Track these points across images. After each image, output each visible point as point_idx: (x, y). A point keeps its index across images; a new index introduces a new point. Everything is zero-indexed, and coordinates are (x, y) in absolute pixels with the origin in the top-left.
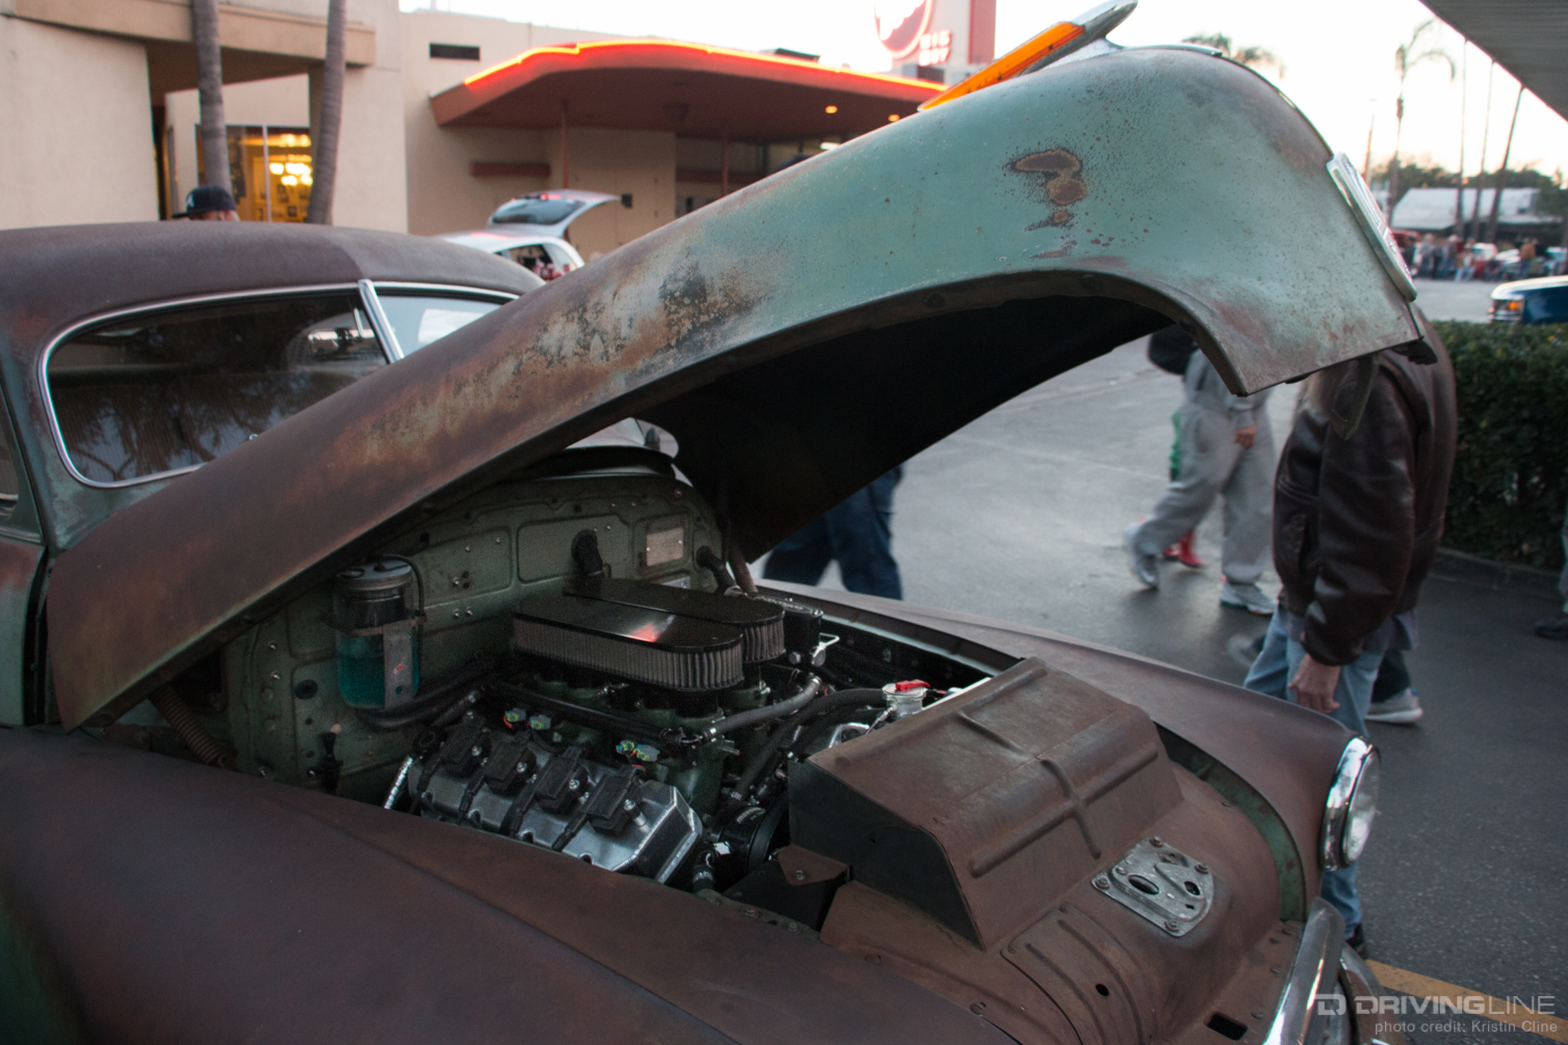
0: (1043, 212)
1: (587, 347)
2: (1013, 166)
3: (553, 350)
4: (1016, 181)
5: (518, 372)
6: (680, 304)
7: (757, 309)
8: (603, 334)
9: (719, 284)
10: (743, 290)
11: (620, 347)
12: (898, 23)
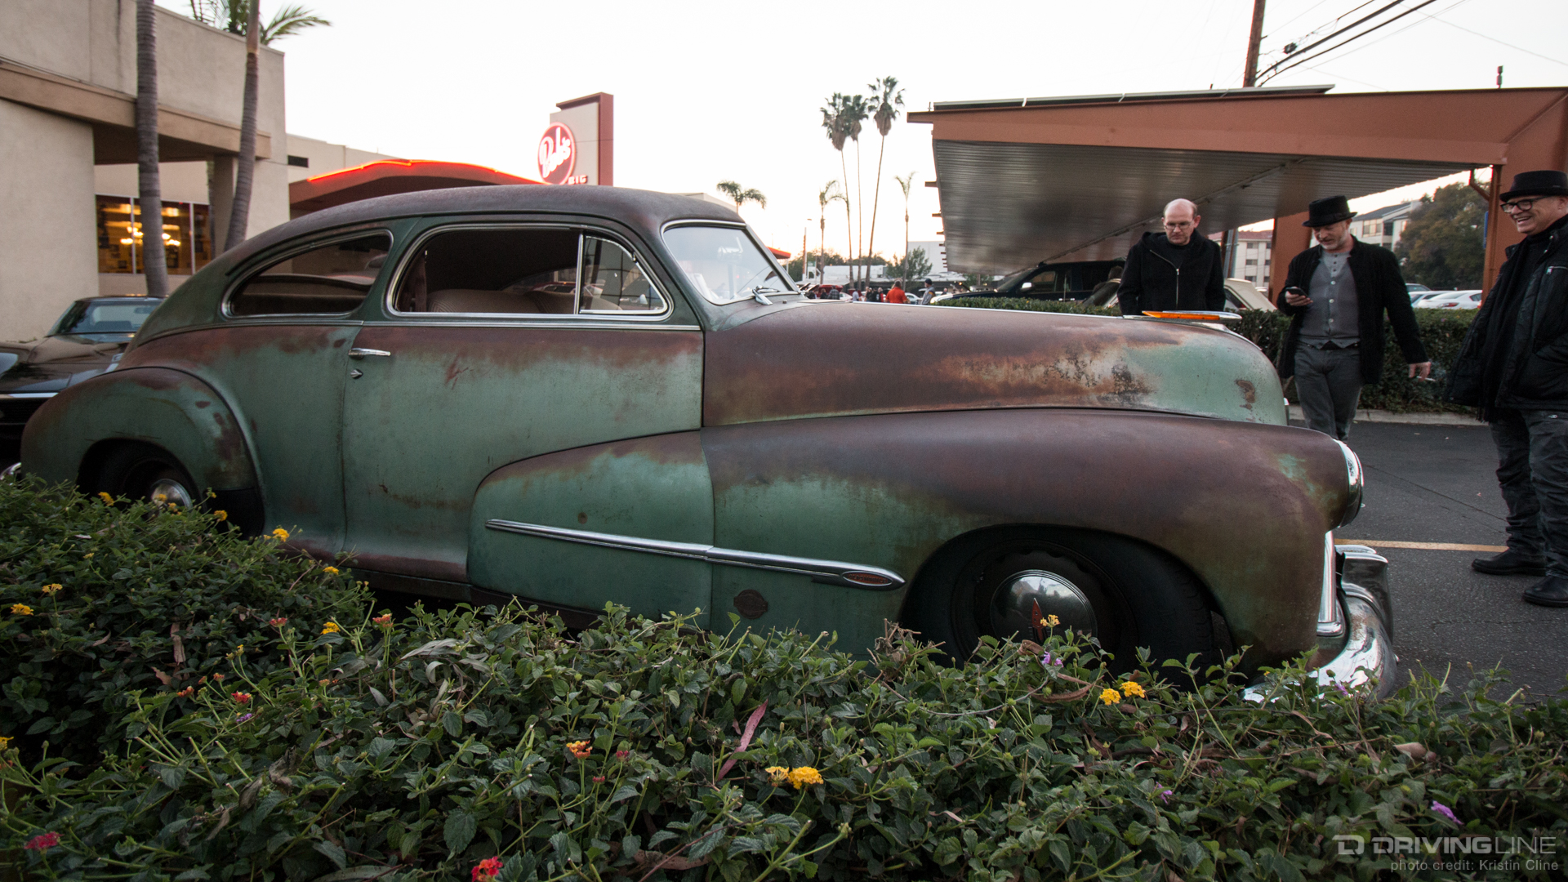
0: (1244, 402)
1: (1080, 378)
2: (1237, 382)
3: (1064, 372)
4: (1237, 388)
5: (1046, 373)
6: (1120, 379)
7: (1152, 394)
8: (1087, 376)
9: (1136, 378)
10: (1146, 384)
11: (1094, 384)
12: (553, 168)
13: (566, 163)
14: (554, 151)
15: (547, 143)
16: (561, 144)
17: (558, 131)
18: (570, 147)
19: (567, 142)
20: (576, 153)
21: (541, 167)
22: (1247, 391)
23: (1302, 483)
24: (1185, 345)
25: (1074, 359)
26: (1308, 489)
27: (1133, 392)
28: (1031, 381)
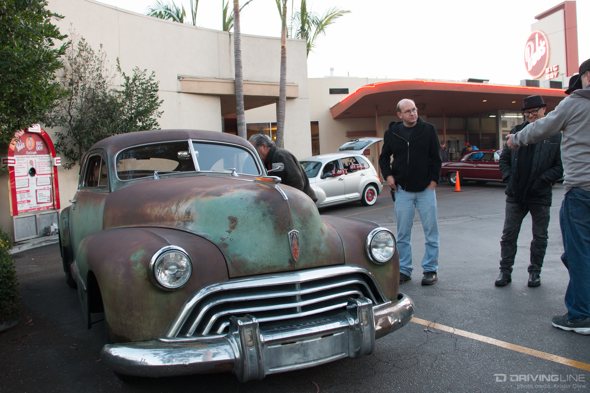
0: (228, 229)
1: (175, 213)
2: (229, 218)
4: (228, 221)
5: (167, 211)
7: (194, 223)
8: (178, 213)
10: (193, 218)
11: (178, 217)
12: (534, 63)
13: (543, 58)
14: (535, 51)
15: (529, 46)
16: (539, 45)
17: (537, 36)
18: (545, 46)
19: (543, 43)
20: (550, 49)
21: (527, 64)
22: (232, 223)
23: (136, 263)
24: (222, 197)
25: (178, 204)
26: (136, 266)
27: (189, 221)
28: (163, 215)
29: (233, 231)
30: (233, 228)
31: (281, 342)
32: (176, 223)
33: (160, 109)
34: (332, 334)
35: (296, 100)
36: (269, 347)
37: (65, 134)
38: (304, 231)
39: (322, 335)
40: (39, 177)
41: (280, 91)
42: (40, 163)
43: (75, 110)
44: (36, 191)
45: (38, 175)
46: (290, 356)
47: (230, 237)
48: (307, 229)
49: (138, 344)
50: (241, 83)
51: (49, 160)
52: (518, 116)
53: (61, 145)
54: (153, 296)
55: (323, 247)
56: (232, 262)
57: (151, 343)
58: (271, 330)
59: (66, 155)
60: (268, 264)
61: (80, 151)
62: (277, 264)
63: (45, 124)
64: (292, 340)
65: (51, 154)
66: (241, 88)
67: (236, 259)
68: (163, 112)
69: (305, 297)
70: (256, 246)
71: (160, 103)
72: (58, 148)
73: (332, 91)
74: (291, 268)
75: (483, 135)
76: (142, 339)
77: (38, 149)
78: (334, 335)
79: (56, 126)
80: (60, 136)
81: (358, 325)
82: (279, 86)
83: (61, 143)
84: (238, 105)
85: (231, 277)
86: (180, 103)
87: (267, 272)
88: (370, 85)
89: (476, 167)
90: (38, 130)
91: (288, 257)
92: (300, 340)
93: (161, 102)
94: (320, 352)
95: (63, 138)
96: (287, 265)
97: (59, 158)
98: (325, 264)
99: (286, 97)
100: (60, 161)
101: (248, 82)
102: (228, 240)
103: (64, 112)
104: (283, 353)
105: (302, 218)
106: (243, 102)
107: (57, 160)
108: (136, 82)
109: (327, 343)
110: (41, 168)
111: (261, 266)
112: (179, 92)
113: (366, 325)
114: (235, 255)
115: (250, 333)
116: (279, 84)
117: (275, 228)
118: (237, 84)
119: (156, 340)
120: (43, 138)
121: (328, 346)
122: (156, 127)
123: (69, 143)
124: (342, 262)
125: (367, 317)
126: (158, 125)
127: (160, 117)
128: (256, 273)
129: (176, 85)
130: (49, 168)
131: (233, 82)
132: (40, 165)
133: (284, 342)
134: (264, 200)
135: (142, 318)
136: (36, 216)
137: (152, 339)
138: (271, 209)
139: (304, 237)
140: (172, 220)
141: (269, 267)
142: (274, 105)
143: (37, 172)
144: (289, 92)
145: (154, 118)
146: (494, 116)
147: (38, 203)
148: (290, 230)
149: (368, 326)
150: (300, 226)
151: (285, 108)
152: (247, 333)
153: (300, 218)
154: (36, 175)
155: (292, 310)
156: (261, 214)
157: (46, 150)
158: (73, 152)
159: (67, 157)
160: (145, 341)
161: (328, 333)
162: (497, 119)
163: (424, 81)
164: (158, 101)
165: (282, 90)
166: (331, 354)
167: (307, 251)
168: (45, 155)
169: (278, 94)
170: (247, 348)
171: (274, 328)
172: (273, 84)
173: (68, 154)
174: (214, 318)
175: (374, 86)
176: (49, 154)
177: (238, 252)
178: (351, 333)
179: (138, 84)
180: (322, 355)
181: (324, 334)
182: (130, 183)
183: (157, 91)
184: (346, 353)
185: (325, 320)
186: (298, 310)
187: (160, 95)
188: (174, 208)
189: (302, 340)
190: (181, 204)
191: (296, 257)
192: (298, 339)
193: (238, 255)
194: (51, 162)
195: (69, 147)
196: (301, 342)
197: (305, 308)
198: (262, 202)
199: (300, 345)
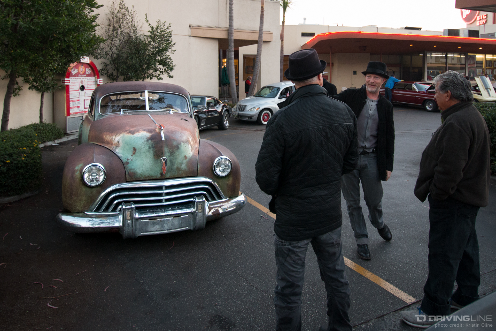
0: (132, 154)
22: (134, 151)
23: (77, 171)
24: (134, 135)
25: (116, 136)
26: (77, 172)
27: (118, 146)
28: (109, 140)
29: (134, 155)
30: (134, 154)
31: (149, 218)
32: (113, 146)
33: (173, 48)
34: (181, 216)
35: (271, 43)
36: (141, 221)
37: (108, 63)
38: (171, 157)
39: (174, 216)
40: (86, 91)
41: (259, 37)
42: (88, 82)
43: (115, 48)
44: (84, 100)
45: (86, 90)
46: (154, 227)
47: (132, 159)
48: (173, 157)
49: (75, 214)
50: (232, 31)
51: (94, 80)
52: (443, 55)
53: (105, 70)
54: (84, 189)
55: (184, 167)
56: (128, 173)
57: (81, 214)
58: (144, 211)
59: (108, 76)
60: (148, 175)
61: (117, 74)
62: (154, 175)
63: (93, 57)
64: (155, 218)
65: (96, 77)
66: (232, 35)
67: (131, 171)
68: (176, 50)
69: (167, 194)
70: (143, 165)
71: (173, 44)
72: (103, 72)
73: (304, 35)
74: (161, 178)
75: (414, 68)
76: (76, 212)
77: (87, 73)
78: (182, 216)
79: (100, 58)
80: (104, 64)
81: (195, 212)
82: (258, 34)
83: (105, 69)
84: (230, 46)
85: (127, 181)
86: (190, 43)
87: (147, 179)
88: (323, 34)
89: (399, 93)
90: (88, 61)
91: (160, 172)
92: (160, 218)
93: (175, 44)
94: (172, 225)
95: (106, 66)
96: (159, 176)
97: (102, 79)
98: (184, 176)
99: (262, 42)
100: (102, 81)
101: (238, 30)
102: (130, 160)
103: (107, 49)
104: (150, 225)
105: (171, 151)
106: (233, 44)
107: (100, 80)
108: (158, 30)
109: (176, 221)
110: (88, 85)
111: (145, 176)
112: (190, 36)
113: (200, 212)
114: (131, 169)
115: (129, 213)
116: (258, 32)
117: (154, 156)
118: (229, 31)
119: (83, 212)
120: (91, 66)
121: (177, 222)
122: (169, 60)
123: (111, 69)
124: (196, 175)
125: (202, 208)
126: (171, 59)
127: (173, 53)
128: (141, 179)
129: (188, 31)
130: (94, 86)
131: (227, 30)
132: (88, 84)
133: (150, 218)
134: (151, 140)
135: (77, 200)
136: (83, 116)
137: (82, 212)
138: (154, 145)
139: (171, 161)
140: (112, 144)
141: (149, 177)
142: (256, 45)
143: (86, 88)
144: (265, 38)
145: (168, 55)
146: (422, 55)
147: (85, 108)
148: (162, 157)
149: (202, 213)
150: (169, 155)
151: (261, 49)
152: (128, 213)
153: (169, 151)
154: (85, 90)
155: (160, 201)
156: (148, 147)
157: (93, 74)
158: (113, 75)
159: (109, 77)
160: (78, 213)
161: (178, 215)
162: (424, 57)
163: (361, 32)
164: (172, 43)
165: (260, 36)
166: (179, 227)
167: (172, 169)
168: (92, 77)
169: (257, 39)
170: (127, 220)
171: (147, 210)
172: (255, 32)
173: (110, 76)
174: (116, 202)
175: (326, 35)
176: (95, 76)
177: (133, 167)
178: (192, 216)
179: (159, 31)
180: (173, 228)
181: (175, 216)
182: (106, 115)
183: (171, 37)
184: (189, 227)
185: (178, 207)
186: (163, 201)
187: (174, 39)
188: (114, 137)
189: (161, 218)
190: (117, 136)
191: (164, 172)
192: (159, 217)
193: (133, 169)
194: (96, 82)
195: (110, 72)
196: (160, 219)
197: (167, 200)
198: (150, 141)
199: (159, 221)
